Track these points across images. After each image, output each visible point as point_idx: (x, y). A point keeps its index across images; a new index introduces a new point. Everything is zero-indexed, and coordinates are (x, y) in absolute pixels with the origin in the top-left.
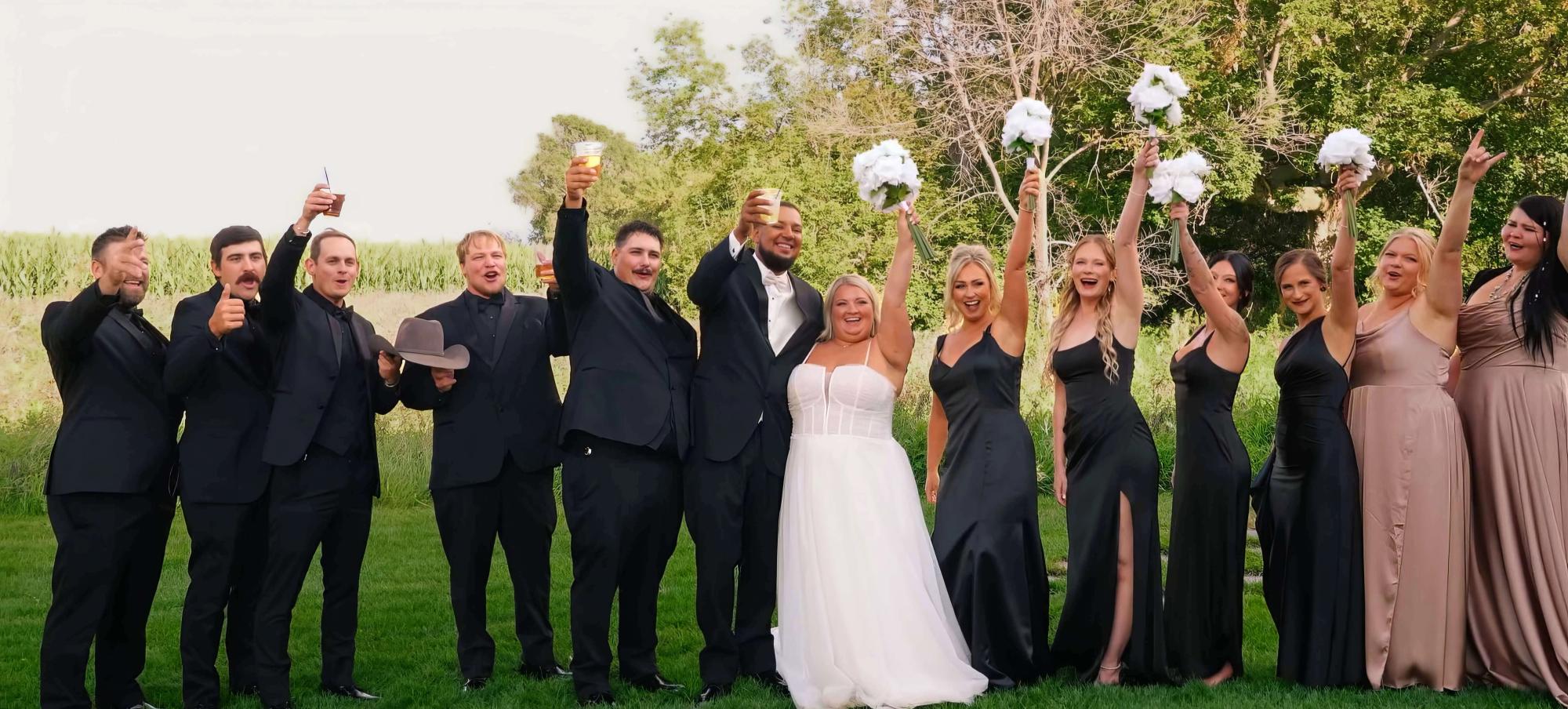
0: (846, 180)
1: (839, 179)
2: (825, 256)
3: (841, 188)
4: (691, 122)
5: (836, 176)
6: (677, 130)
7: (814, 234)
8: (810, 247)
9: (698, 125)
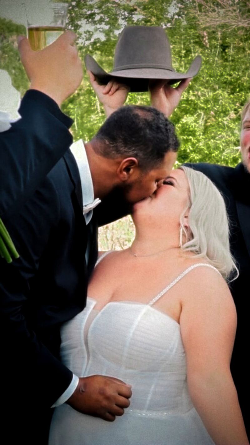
0: (234, 70)
1: (228, 69)
2: (211, 142)
3: (229, 78)
4: (92, 16)
5: (225, 67)
6: (79, 23)
7: (201, 122)
8: (198, 134)
9: (97, 18)
